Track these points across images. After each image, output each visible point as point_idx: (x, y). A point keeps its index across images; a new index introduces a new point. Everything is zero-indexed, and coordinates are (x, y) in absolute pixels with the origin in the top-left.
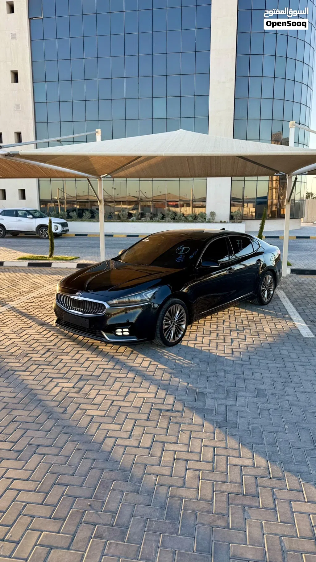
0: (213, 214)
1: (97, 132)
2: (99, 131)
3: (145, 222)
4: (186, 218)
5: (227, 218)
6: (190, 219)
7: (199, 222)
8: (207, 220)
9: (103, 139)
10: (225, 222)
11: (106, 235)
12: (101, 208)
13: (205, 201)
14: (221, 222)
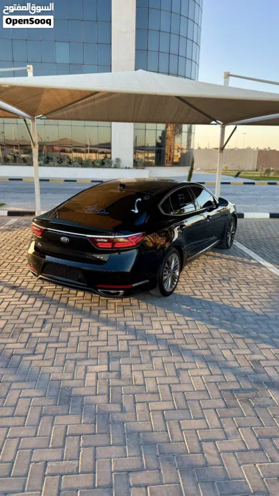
0: (118, 160)
1: (29, 68)
2: (31, 66)
3: (53, 166)
4: (93, 163)
5: (131, 164)
6: (98, 164)
7: (106, 167)
8: (113, 166)
9: (34, 75)
10: (129, 168)
11: (40, 180)
12: (35, 151)
13: (110, 148)
14: (126, 168)
